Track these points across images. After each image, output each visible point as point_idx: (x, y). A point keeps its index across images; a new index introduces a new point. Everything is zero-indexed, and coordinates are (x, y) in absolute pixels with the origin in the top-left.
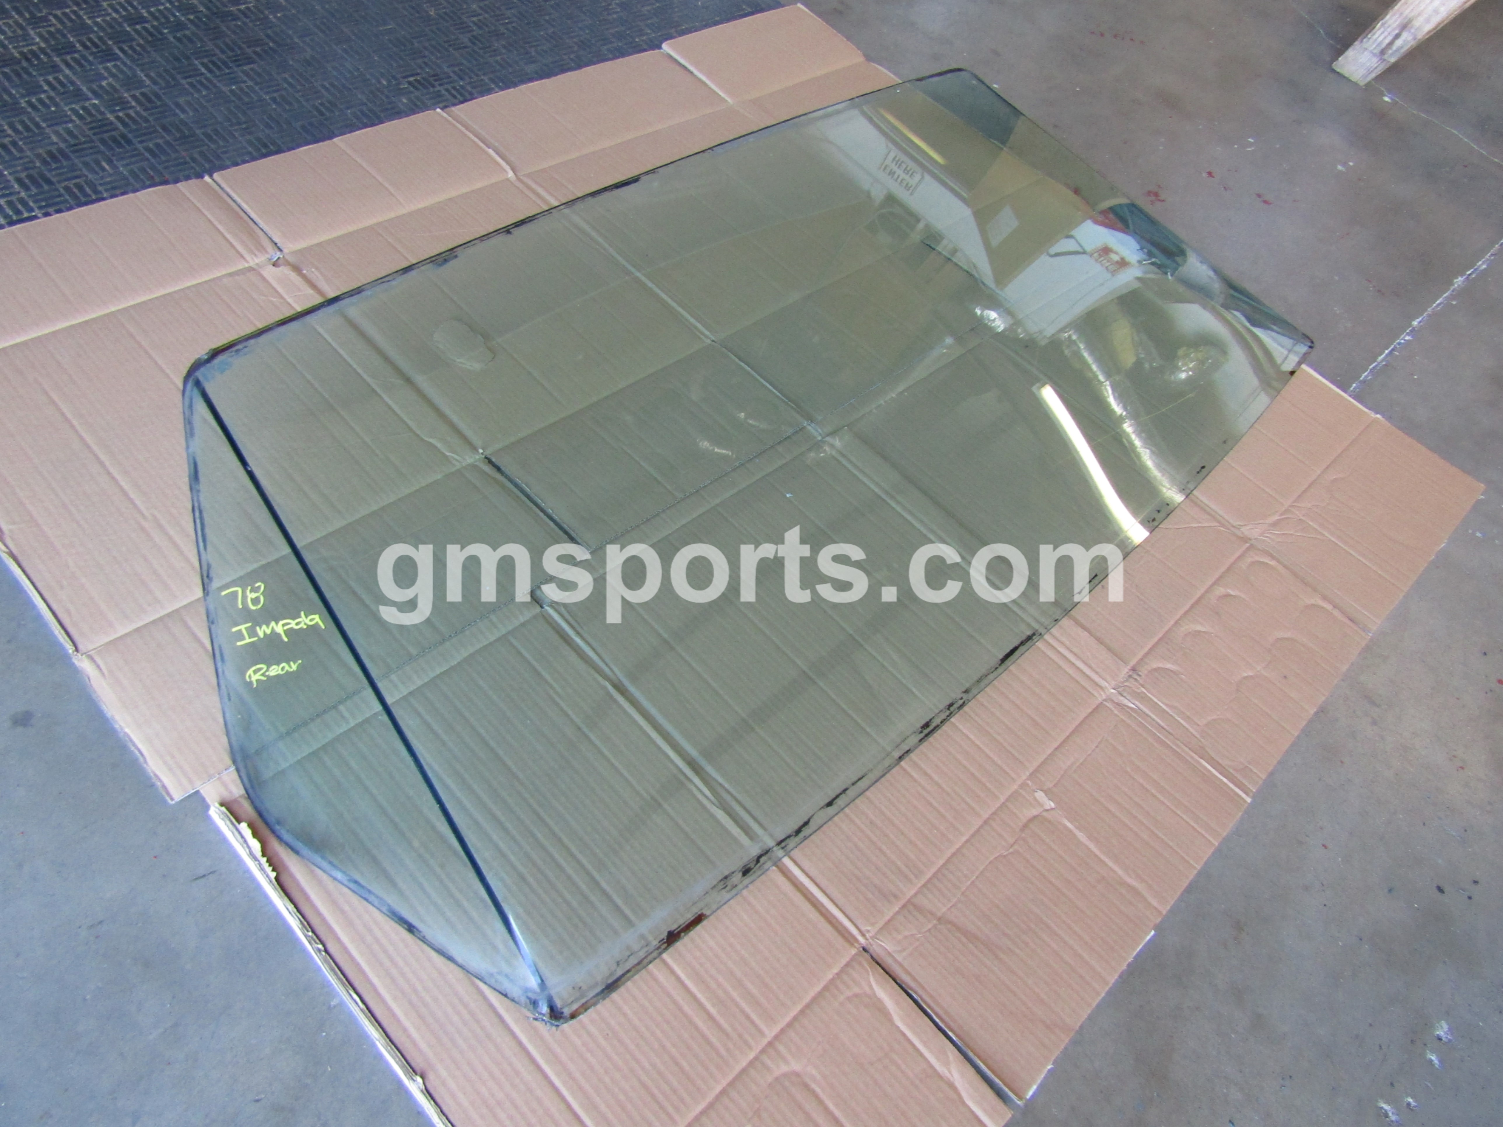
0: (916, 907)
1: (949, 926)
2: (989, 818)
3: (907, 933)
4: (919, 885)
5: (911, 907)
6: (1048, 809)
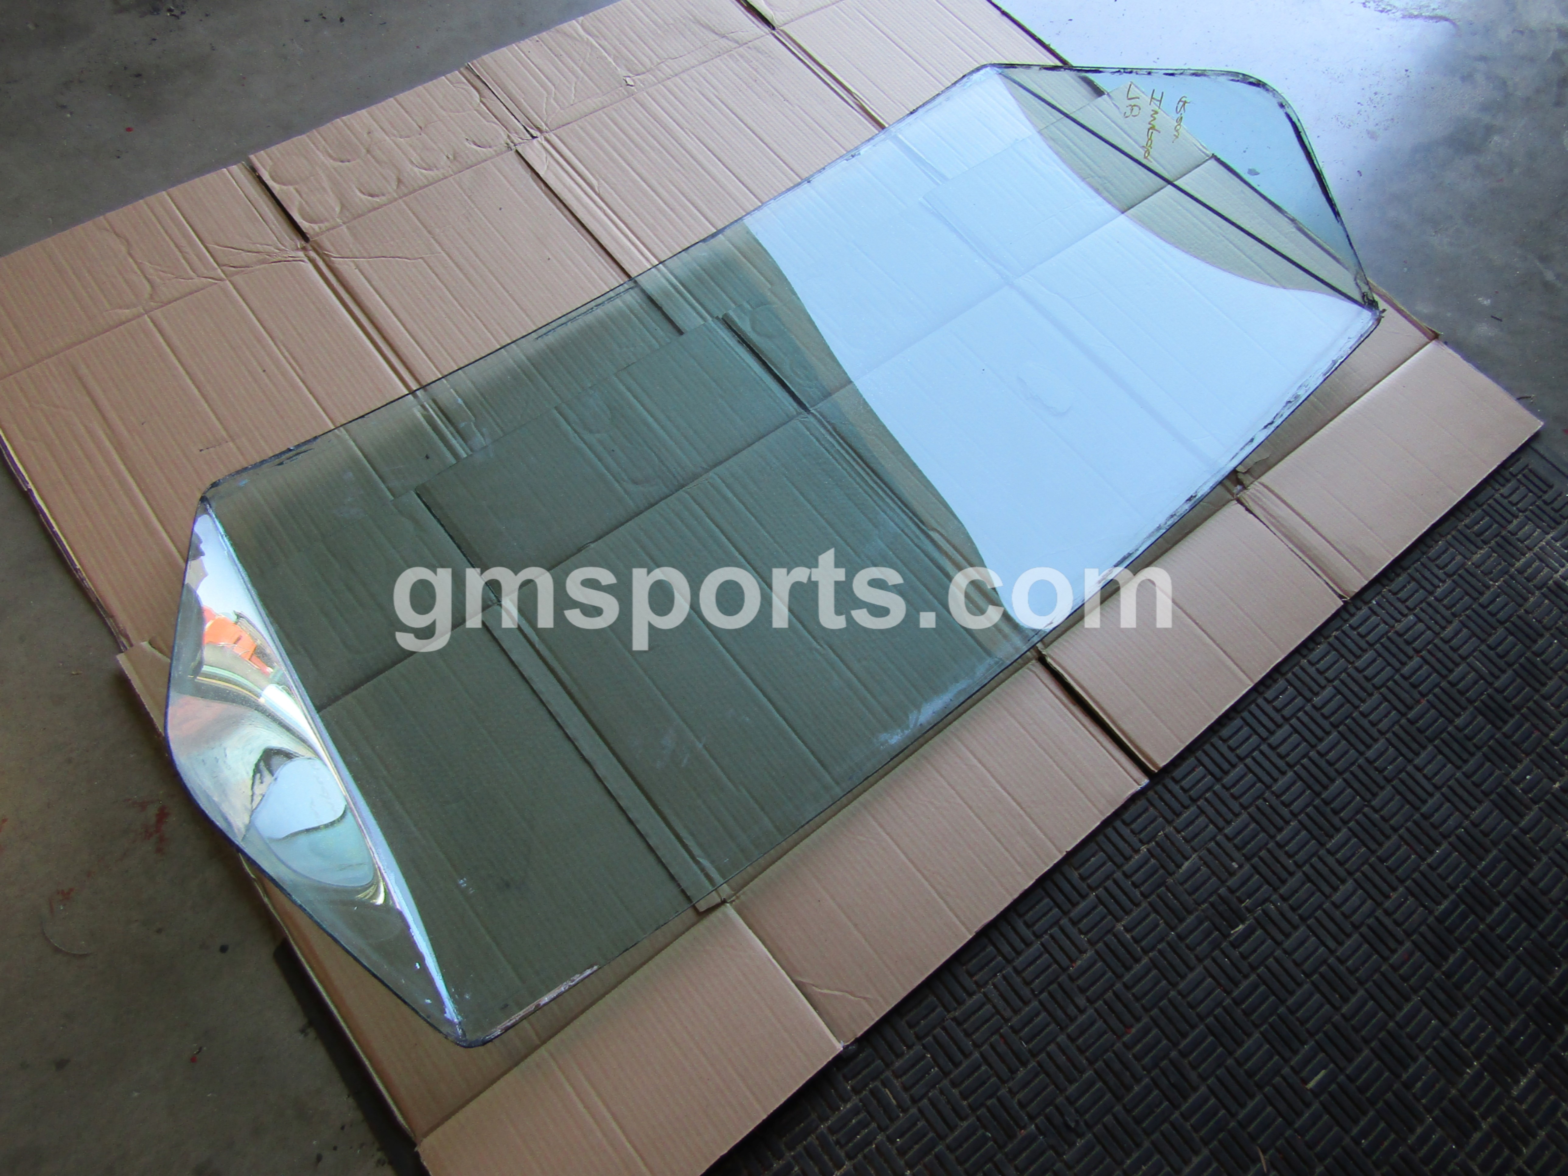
0: (738, 43)
1: (719, 33)
2: (674, 77)
3: (747, 34)
4: (732, 52)
5: (742, 43)
6: (629, 77)
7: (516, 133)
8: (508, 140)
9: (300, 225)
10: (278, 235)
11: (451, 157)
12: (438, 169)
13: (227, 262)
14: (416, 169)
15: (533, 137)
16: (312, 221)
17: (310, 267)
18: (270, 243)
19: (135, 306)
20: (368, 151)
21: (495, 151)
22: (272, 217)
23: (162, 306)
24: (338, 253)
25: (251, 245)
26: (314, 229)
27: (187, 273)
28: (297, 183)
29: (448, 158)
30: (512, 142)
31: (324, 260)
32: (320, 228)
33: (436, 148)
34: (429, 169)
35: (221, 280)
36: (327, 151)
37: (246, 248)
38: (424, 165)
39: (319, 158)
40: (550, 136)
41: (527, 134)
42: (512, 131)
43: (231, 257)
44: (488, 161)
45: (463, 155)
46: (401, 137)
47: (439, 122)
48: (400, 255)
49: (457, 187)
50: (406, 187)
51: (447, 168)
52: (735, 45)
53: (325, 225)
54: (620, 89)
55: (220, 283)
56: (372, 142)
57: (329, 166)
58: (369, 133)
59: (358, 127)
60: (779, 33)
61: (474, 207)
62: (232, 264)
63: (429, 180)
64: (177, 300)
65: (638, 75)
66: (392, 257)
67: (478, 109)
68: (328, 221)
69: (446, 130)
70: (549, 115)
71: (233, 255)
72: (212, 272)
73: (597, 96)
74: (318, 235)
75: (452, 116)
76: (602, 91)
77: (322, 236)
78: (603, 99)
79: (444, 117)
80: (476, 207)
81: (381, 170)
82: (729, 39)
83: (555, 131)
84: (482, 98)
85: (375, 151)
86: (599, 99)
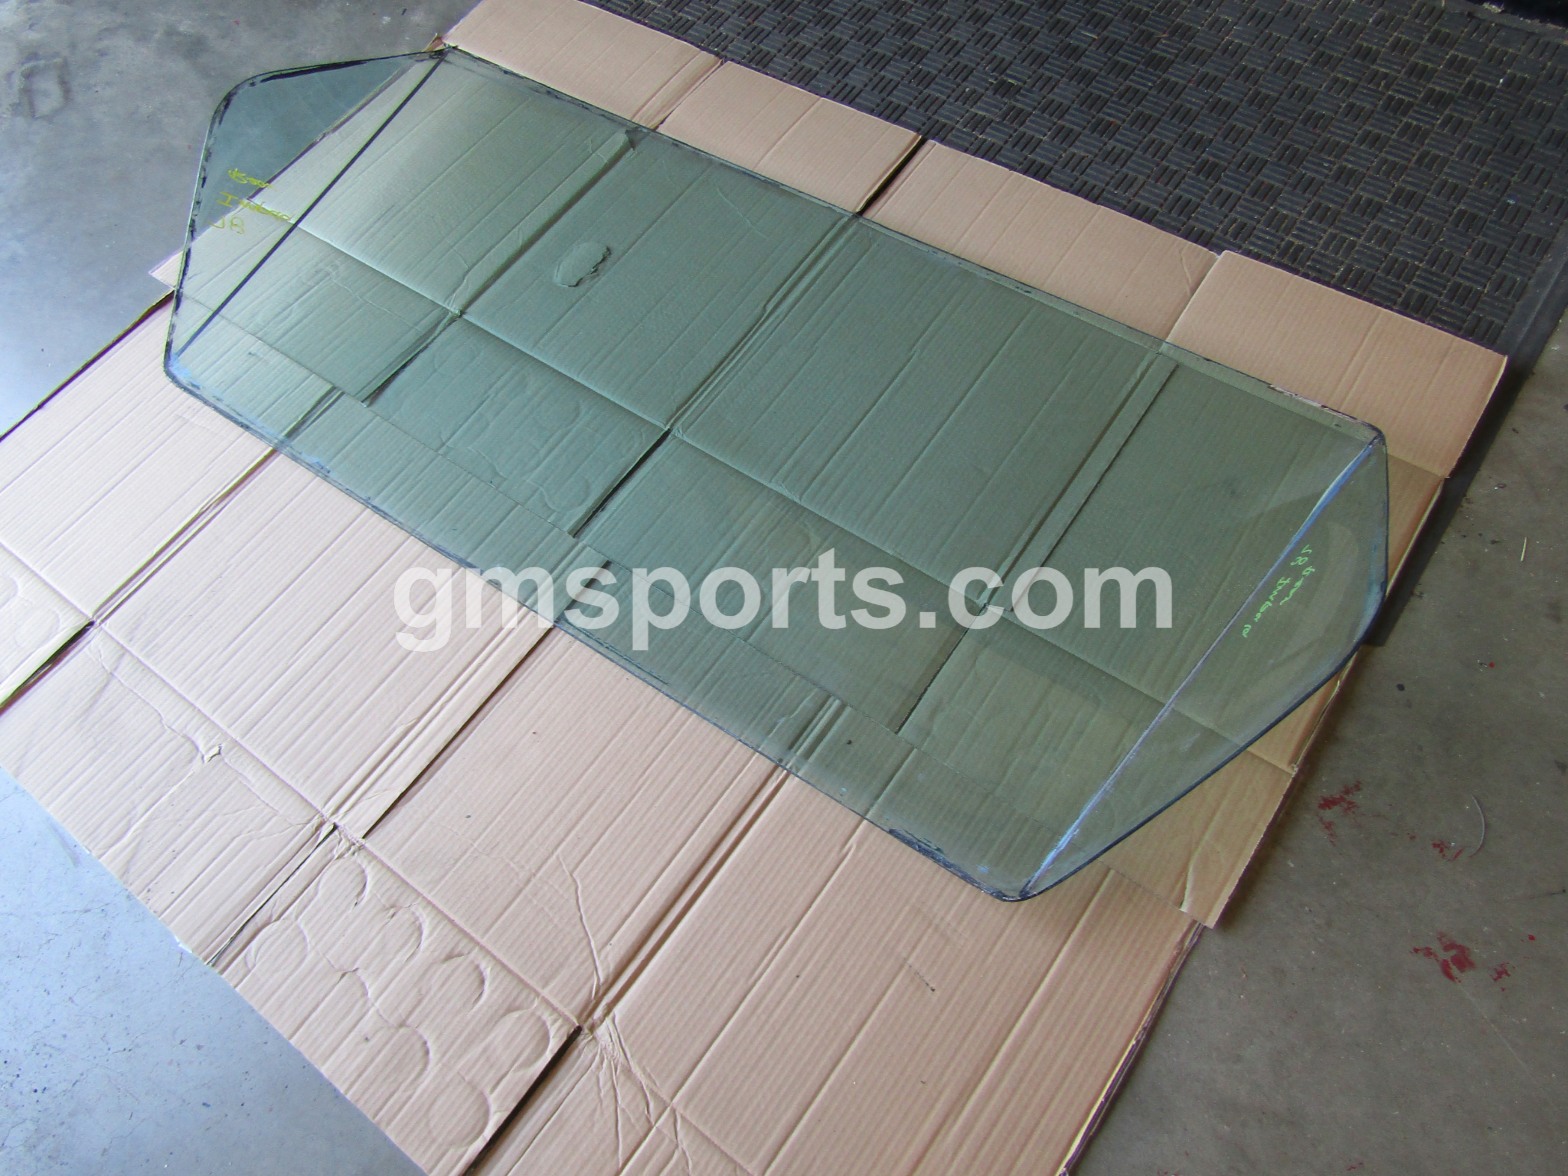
0: (123, 655)
1: (105, 682)
2: (195, 707)
3: (102, 652)
4: (140, 657)
5: (121, 652)
6: (203, 757)
7: (331, 850)
8: (346, 855)
9: (556, 1050)
10: (577, 1076)
11: (392, 911)
12: (417, 919)
13: (643, 1119)
14: (424, 944)
15: (335, 827)
16: (546, 1037)
17: (618, 1010)
18: (594, 1079)
20: (402, 1024)
21: (370, 862)
22: (550, 1099)
23: (741, 1168)
24: (590, 977)
25: (605, 1103)
26: (559, 1029)
27: (676, 1164)
28: (482, 1093)
29: (393, 915)
30: (349, 849)
31: (605, 993)
32: (555, 1021)
33: (380, 936)
34: (420, 930)
35: (674, 1111)
36: (413, 1081)
37: (612, 1108)
38: (413, 939)
39: (428, 1087)
40: (327, 811)
41: (331, 837)
42: (329, 856)
43: (633, 1120)
44: (390, 864)
45: (383, 901)
46: (365, 994)
47: (328, 956)
48: (573, 901)
49: (443, 882)
50: (457, 944)
51: (413, 909)
52: (127, 658)
53: (548, 1017)
54: (226, 760)
55: (680, 1110)
56: (382, 1028)
57: (440, 1065)
58: (367, 1039)
59: (359, 1059)
60: (99, 617)
61: (472, 849)
62: (644, 1112)
63: (439, 922)
64: (723, 1153)
65: (197, 749)
66: (579, 910)
67: (293, 917)
68: (539, 1018)
69: (343, 939)
70: (291, 825)
71: (629, 1119)
72: (665, 1131)
73: (245, 782)
74: (567, 1019)
75: (313, 944)
76: (236, 778)
77: (567, 1013)
78: (250, 773)
79: (318, 953)
80: (472, 845)
81: (432, 993)
82: (116, 669)
83: (319, 808)
84: (274, 918)
85: (400, 1015)
86: (250, 777)
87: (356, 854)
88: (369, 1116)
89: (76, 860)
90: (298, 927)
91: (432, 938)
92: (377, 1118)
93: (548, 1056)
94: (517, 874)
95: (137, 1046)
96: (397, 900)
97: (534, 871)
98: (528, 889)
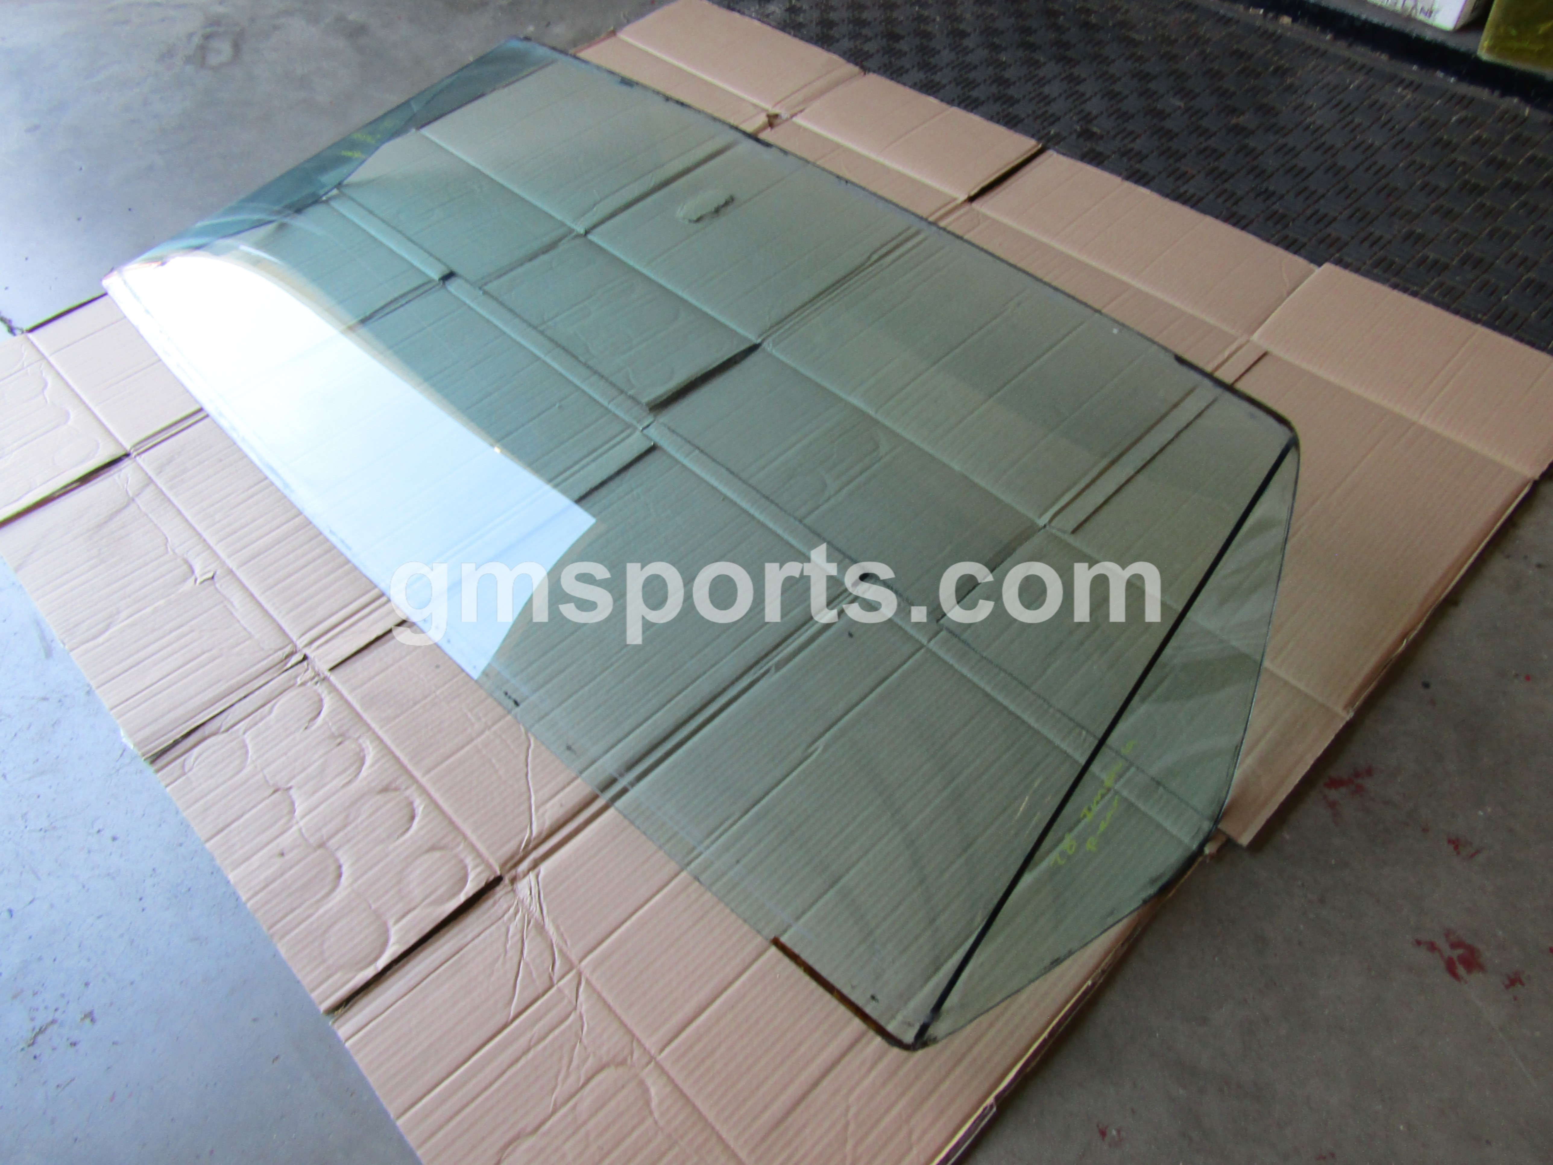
0: (147, 485)
1: (125, 504)
3: (130, 479)
4: (163, 488)
5: (148, 482)
6: (196, 580)
7: (296, 677)
8: (309, 684)
9: (471, 894)
10: (487, 923)
11: (339, 740)
12: (362, 750)
13: (546, 976)
14: (363, 774)
15: (305, 658)
16: (464, 879)
17: (544, 868)
18: (504, 929)
19: (642, 1083)
20: (321, 845)
21: (330, 693)
22: (453, 941)
23: (639, 1041)
24: (523, 830)
25: (510, 954)
26: (479, 874)
27: (570, 1026)
28: (385, 923)
29: (340, 744)
30: (313, 678)
31: (535, 848)
32: (476, 866)
33: (322, 760)
34: (362, 761)
35: (580, 973)
36: (319, 901)
37: (516, 960)
38: (354, 767)
39: (331, 909)
40: (301, 643)
41: (299, 666)
42: (292, 683)
43: (535, 974)
44: (350, 698)
45: (334, 729)
46: (293, 811)
47: (266, 772)
48: (522, 757)
49: (397, 720)
50: (395, 780)
51: (361, 741)
52: (152, 487)
53: (470, 861)
54: (218, 585)
55: (587, 973)
56: (299, 846)
57: (349, 889)
58: (282, 854)
59: (269, 872)
60: (136, 450)
61: (433, 696)
62: (548, 968)
63: (383, 756)
64: (623, 1024)
65: (193, 572)
66: (527, 766)
67: (241, 732)
68: (462, 861)
69: (284, 758)
70: (262, 649)
71: (531, 973)
72: (567, 992)
73: (229, 606)
74: (489, 866)
75: (254, 758)
76: (222, 602)
77: (492, 861)
78: (237, 599)
79: (256, 767)
80: (435, 692)
81: (359, 820)
82: (138, 495)
83: (294, 639)
84: (223, 729)
85: (322, 836)
86: (236, 603)
87: (318, 684)
88: (265, 928)
89: (49, 653)
90: (243, 741)
91: (373, 769)
92: (272, 931)
93: (462, 898)
94: (472, 725)
95: (54, 828)
96: (348, 730)
97: (490, 723)
98: (479, 740)
